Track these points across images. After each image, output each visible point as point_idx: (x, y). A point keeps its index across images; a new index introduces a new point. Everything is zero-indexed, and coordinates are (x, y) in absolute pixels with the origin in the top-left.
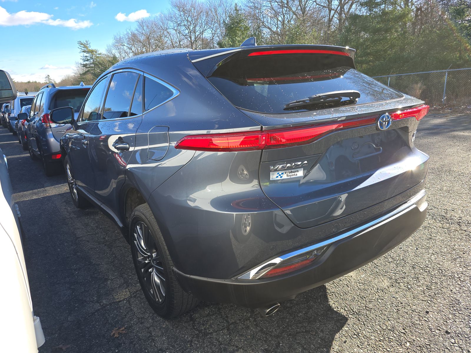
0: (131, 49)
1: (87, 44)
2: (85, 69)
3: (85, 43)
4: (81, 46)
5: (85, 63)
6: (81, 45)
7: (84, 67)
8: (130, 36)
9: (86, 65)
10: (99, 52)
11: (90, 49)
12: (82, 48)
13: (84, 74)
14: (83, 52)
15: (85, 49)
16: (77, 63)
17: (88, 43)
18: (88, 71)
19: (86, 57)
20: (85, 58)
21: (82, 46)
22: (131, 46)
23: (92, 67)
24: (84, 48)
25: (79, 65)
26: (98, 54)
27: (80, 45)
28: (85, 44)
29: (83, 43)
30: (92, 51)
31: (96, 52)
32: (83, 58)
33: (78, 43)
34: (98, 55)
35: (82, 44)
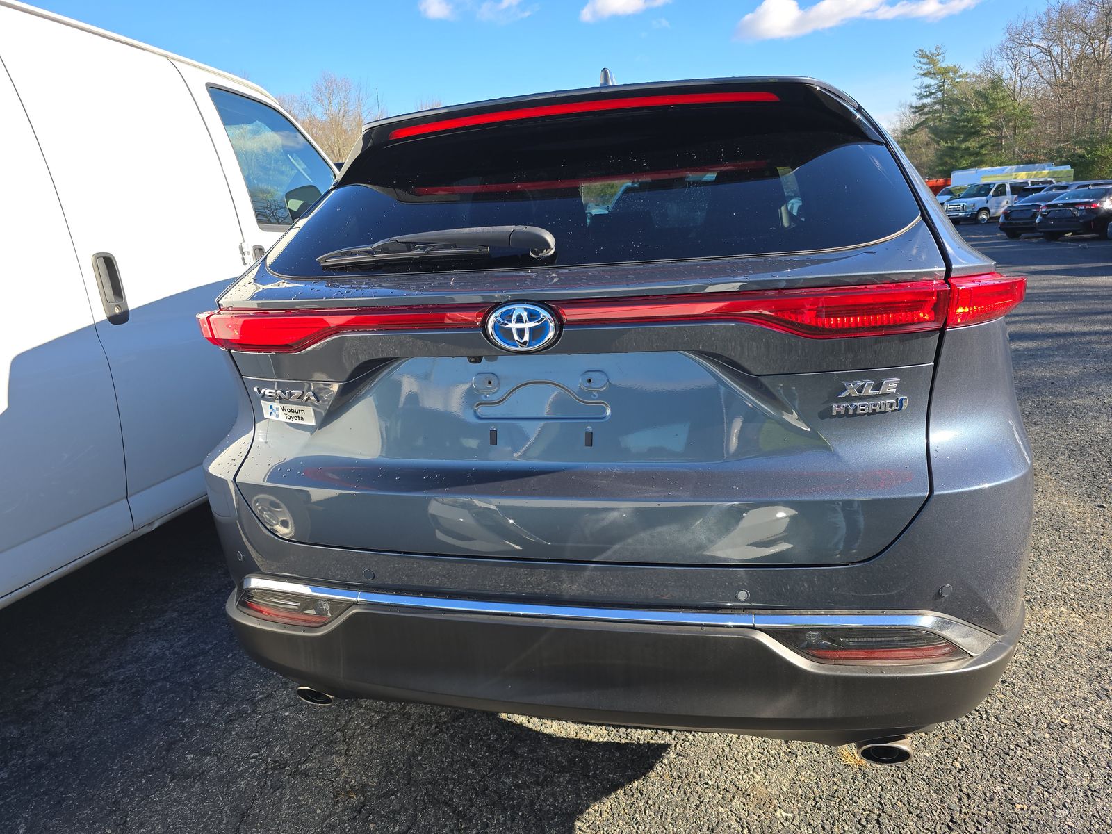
0: (1050, 52)
1: (938, 55)
2: (919, 119)
3: (934, 51)
4: (920, 62)
5: (920, 103)
6: (922, 60)
7: (915, 112)
8: (1054, 15)
9: (924, 106)
10: (963, 72)
11: (944, 65)
12: (924, 67)
13: (912, 131)
14: (924, 75)
15: (930, 68)
16: (901, 105)
17: (941, 51)
18: (922, 124)
19: (928, 86)
20: (924, 90)
21: (925, 60)
22: (1051, 43)
23: (936, 111)
24: (927, 66)
25: (907, 110)
26: (960, 77)
27: (919, 59)
28: (932, 55)
29: (928, 53)
30: (945, 71)
31: (955, 72)
32: (918, 91)
33: (916, 54)
34: (958, 80)
35: (924, 56)
